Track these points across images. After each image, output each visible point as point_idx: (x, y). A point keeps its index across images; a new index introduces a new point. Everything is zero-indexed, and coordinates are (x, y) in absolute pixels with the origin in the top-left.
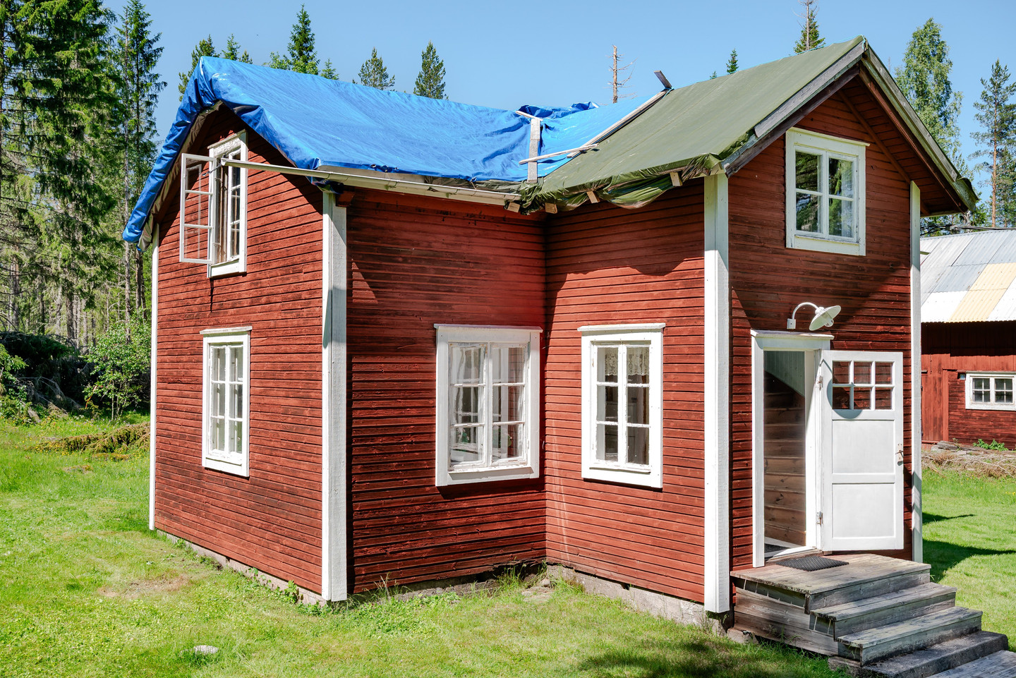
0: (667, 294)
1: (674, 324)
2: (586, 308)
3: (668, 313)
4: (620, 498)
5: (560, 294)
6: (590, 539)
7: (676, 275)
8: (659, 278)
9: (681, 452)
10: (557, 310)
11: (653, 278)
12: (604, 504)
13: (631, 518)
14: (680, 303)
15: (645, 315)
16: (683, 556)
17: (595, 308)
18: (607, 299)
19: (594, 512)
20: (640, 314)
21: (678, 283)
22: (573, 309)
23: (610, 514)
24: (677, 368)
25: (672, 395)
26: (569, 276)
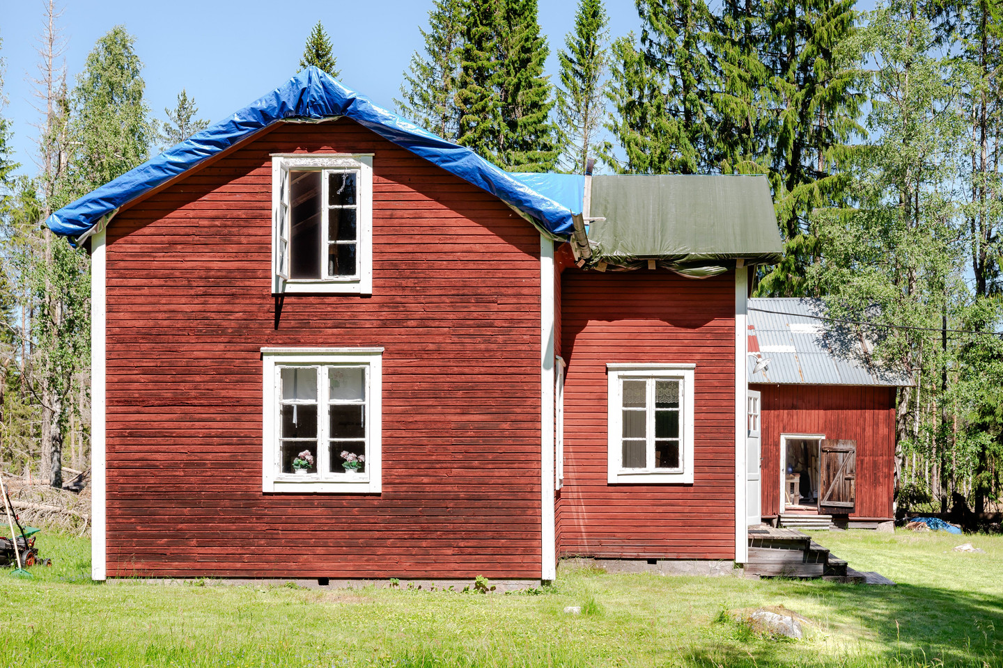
0: (698, 343)
1: (705, 364)
2: (610, 349)
3: (698, 357)
4: (649, 495)
5: (578, 336)
6: (615, 530)
7: (706, 330)
8: (689, 330)
9: (710, 456)
10: (575, 349)
11: (683, 330)
12: (630, 502)
13: (661, 509)
14: (711, 350)
15: (675, 357)
16: (713, 529)
17: (621, 350)
18: (635, 343)
19: (619, 509)
20: (671, 356)
21: (708, 335)
22: (595, 349)
23: (638, 509)
24: (707, 396)
25: (703, 416)
26: (590, 322)
